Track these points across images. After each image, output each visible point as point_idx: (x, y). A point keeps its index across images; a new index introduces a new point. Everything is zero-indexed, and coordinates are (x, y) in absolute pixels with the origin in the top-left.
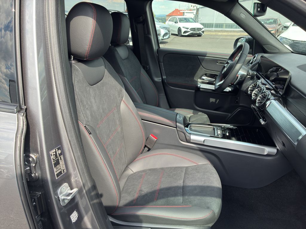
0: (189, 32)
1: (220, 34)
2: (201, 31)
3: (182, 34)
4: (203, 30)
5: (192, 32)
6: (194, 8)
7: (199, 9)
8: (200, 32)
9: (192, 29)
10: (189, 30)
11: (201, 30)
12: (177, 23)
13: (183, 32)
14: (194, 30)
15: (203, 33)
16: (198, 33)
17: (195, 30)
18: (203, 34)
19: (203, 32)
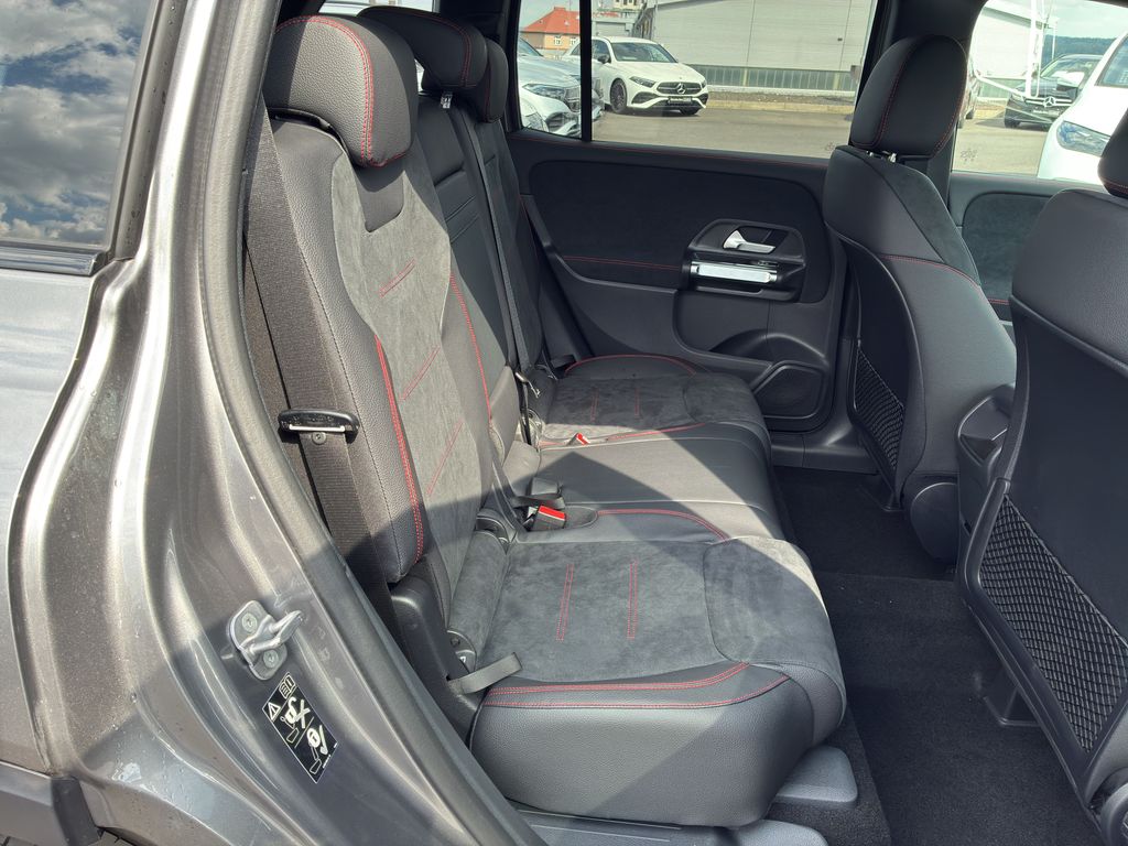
0: (657, 96)
1: (755, 106)
2: (699, 94)
3: (629, 104)
4: (704, 91)
5: (664, 97)
6: (625, 7)
7: (652, 10)
8: (695, 97)
9: (665, 87)
10: (652, 90)
11: (699, 91)
12: (607, 64)
13: (630, 97)
14: (670, 92)
15: (705, 103)
16: (688, 100)
17: (675, 92)
18: (704, 106)
19: (704, 98)
